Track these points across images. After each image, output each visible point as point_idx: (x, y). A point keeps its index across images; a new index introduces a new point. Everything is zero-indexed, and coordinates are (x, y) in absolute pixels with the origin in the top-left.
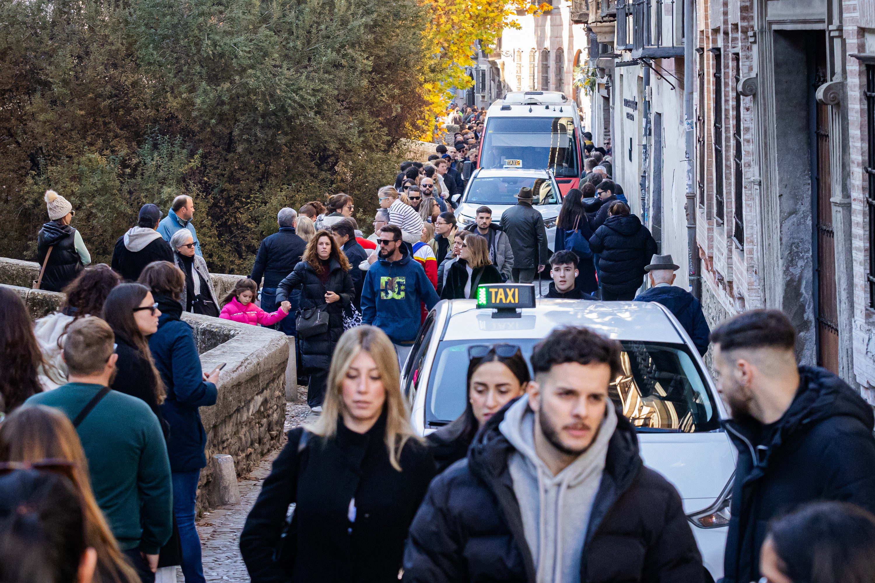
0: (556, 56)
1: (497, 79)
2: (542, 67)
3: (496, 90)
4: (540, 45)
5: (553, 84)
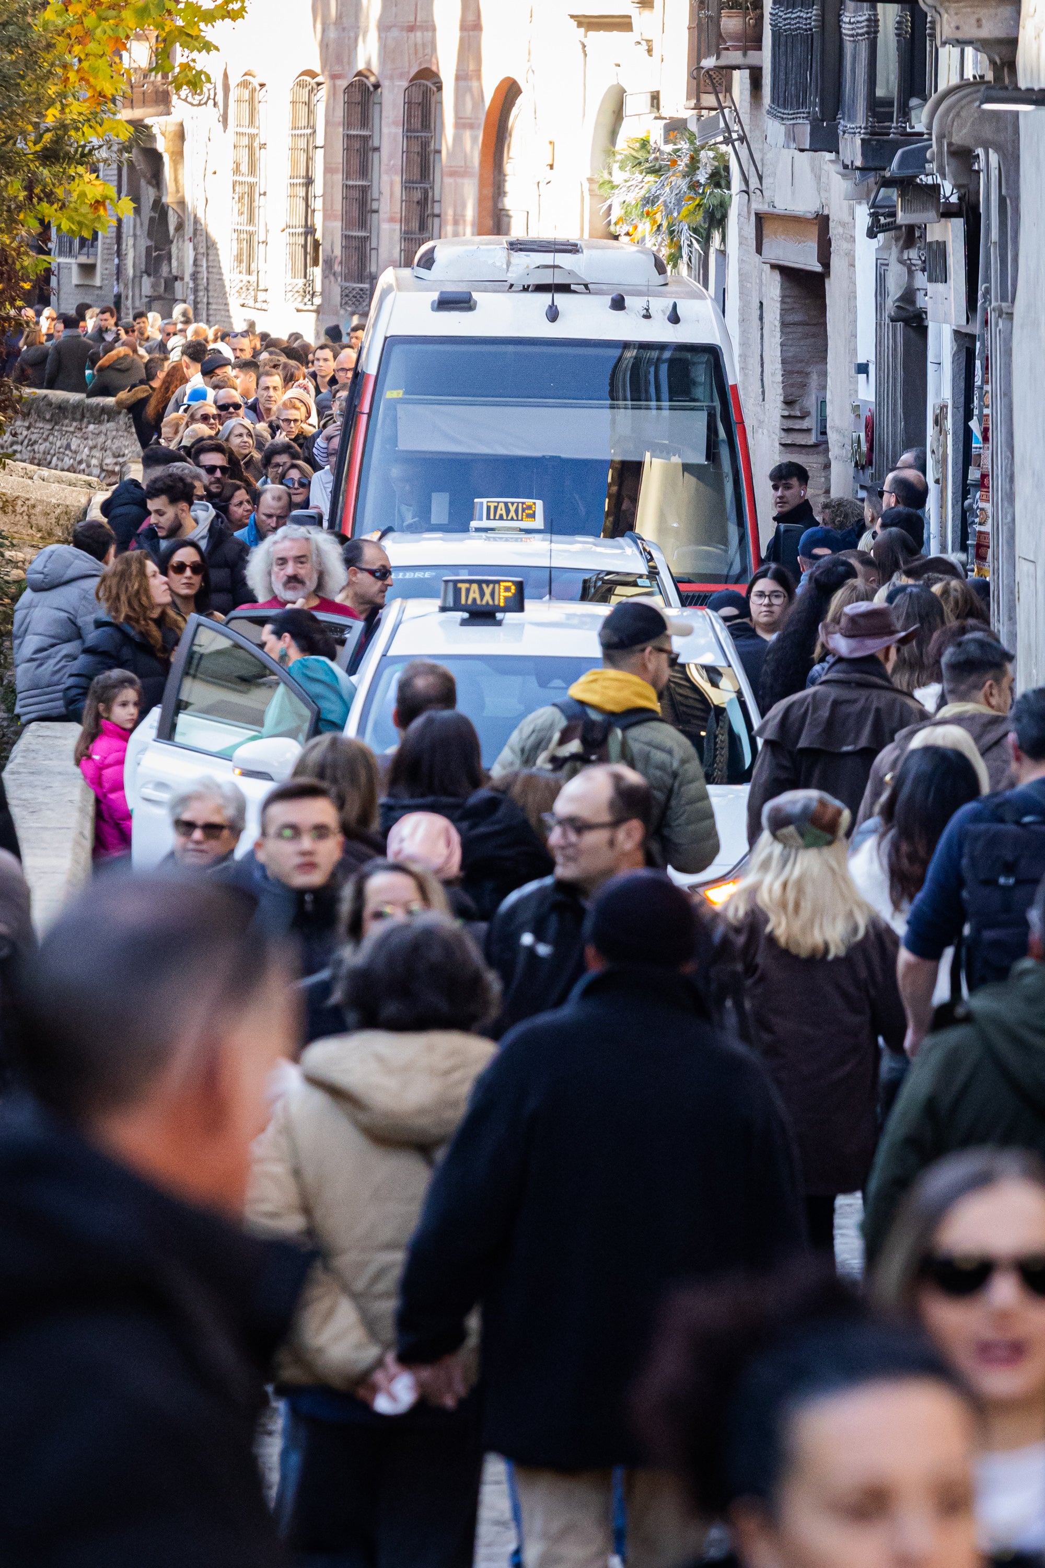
0: (409, 104)
1: (148, 193)
2: (347, 149)
3: (145, 243)
4: (339, 59)
5: (391, 220)
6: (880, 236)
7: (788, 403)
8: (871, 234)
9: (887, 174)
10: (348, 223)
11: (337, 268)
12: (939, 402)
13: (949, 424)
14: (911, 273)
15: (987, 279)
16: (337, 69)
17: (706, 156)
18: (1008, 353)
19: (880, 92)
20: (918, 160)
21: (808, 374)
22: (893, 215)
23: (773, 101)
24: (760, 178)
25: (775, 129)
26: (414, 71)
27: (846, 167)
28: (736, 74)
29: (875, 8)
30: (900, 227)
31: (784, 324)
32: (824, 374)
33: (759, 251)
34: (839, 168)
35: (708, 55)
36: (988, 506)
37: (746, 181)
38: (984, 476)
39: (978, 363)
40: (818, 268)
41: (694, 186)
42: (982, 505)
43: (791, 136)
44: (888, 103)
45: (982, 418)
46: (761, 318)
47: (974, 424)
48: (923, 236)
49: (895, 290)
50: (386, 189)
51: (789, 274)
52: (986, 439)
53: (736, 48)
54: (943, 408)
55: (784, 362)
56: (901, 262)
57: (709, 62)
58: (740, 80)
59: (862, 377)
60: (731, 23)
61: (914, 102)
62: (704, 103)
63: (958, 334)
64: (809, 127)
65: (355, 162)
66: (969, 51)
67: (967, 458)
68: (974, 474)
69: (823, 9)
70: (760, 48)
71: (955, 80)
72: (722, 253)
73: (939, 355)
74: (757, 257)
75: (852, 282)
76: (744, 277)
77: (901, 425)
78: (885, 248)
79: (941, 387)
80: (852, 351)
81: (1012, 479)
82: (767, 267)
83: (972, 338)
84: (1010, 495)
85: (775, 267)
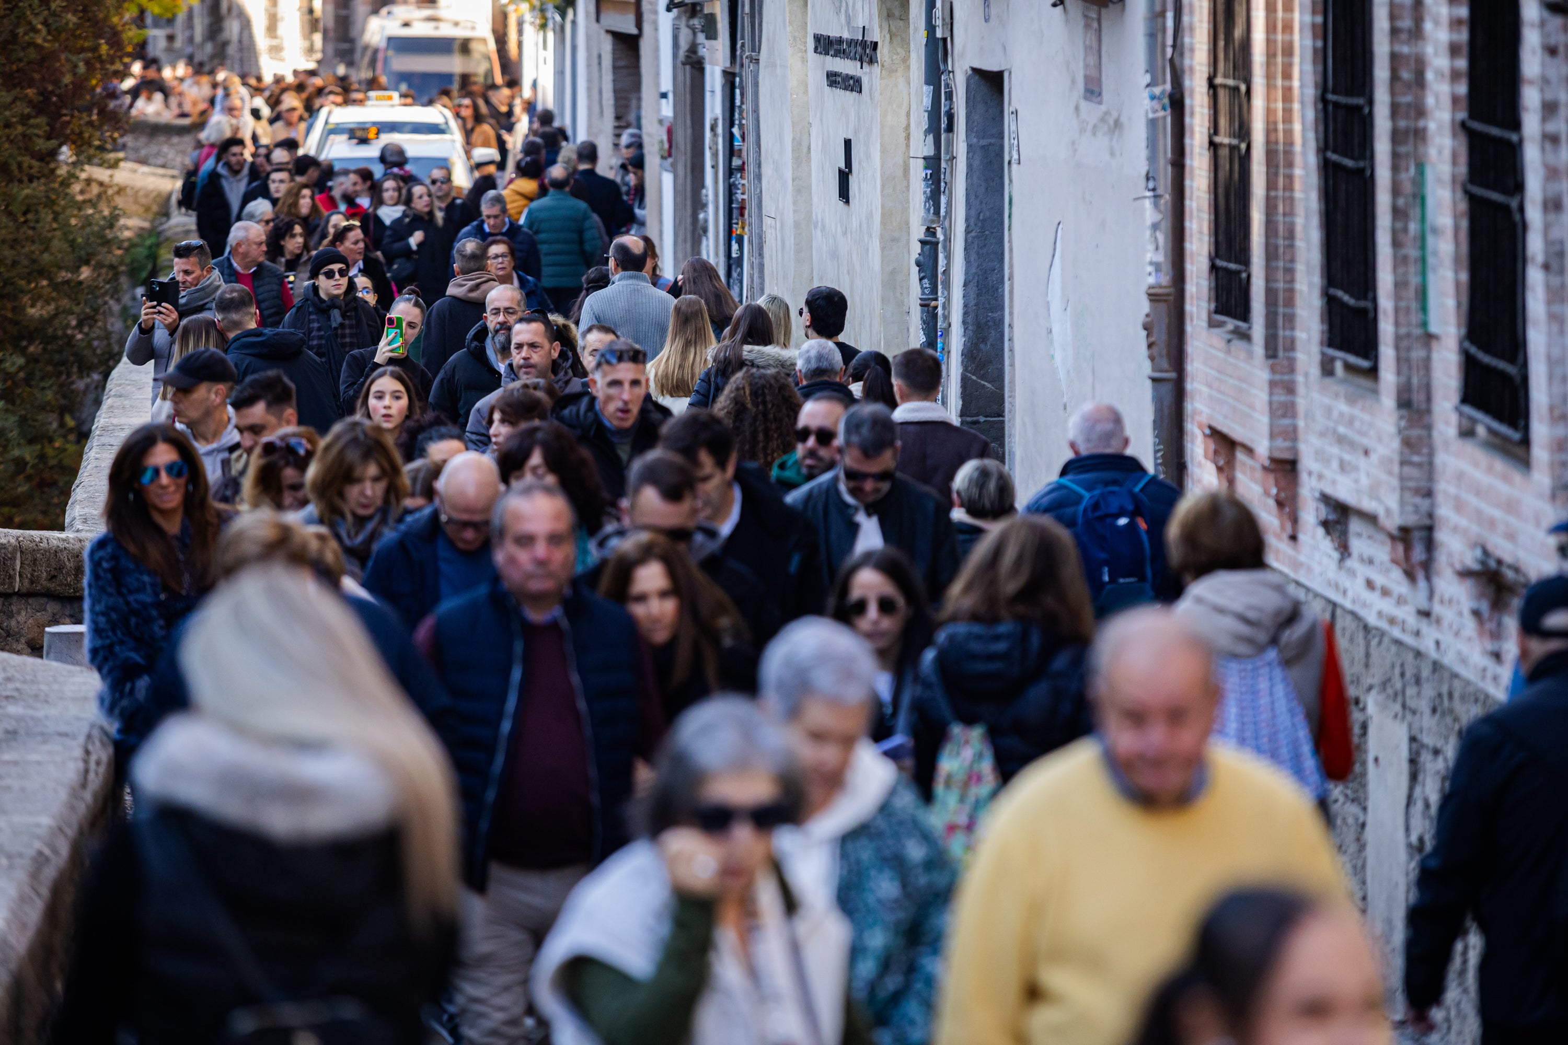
3: (207, 21)
6: (675, 11)
7: (618, 118)
8: (669, 9)
12: (714, 116)
13: (720, 130)
14: (694, 34)
15: (743, 38)
18: (756, 84)
21: (629, 100)
30: (687, 4)
31: (615, 68)
32: (639, 99)
33: (598, 20)
38: (742, 164)
39: (738, 91)
40: (634, 31)
42: (743, 182)
45: (741, 126)
46: (600, 64)
47: (735, 130)
48: (702, 10)
49: (684, 45)
51: (617, 36)
52: (743, 139)
54: (716, 120)
55: (615, 92)
56: (688, 26)
59: (664, 101)
63: (725, 73)
67: (731, 152)
68: (736, 162)
72: (574, 23)
73: (713, 86)
74: (595, 26)
75: (657, 40)
76: (588, 38)
77: (689, 131)
78: (678, 18)
79: (714, 107)
80: (657, 84)
81: (759, 165)
82: (603, 32)
83: (733, 75)
84: (759, 177)
85: (608, 31)
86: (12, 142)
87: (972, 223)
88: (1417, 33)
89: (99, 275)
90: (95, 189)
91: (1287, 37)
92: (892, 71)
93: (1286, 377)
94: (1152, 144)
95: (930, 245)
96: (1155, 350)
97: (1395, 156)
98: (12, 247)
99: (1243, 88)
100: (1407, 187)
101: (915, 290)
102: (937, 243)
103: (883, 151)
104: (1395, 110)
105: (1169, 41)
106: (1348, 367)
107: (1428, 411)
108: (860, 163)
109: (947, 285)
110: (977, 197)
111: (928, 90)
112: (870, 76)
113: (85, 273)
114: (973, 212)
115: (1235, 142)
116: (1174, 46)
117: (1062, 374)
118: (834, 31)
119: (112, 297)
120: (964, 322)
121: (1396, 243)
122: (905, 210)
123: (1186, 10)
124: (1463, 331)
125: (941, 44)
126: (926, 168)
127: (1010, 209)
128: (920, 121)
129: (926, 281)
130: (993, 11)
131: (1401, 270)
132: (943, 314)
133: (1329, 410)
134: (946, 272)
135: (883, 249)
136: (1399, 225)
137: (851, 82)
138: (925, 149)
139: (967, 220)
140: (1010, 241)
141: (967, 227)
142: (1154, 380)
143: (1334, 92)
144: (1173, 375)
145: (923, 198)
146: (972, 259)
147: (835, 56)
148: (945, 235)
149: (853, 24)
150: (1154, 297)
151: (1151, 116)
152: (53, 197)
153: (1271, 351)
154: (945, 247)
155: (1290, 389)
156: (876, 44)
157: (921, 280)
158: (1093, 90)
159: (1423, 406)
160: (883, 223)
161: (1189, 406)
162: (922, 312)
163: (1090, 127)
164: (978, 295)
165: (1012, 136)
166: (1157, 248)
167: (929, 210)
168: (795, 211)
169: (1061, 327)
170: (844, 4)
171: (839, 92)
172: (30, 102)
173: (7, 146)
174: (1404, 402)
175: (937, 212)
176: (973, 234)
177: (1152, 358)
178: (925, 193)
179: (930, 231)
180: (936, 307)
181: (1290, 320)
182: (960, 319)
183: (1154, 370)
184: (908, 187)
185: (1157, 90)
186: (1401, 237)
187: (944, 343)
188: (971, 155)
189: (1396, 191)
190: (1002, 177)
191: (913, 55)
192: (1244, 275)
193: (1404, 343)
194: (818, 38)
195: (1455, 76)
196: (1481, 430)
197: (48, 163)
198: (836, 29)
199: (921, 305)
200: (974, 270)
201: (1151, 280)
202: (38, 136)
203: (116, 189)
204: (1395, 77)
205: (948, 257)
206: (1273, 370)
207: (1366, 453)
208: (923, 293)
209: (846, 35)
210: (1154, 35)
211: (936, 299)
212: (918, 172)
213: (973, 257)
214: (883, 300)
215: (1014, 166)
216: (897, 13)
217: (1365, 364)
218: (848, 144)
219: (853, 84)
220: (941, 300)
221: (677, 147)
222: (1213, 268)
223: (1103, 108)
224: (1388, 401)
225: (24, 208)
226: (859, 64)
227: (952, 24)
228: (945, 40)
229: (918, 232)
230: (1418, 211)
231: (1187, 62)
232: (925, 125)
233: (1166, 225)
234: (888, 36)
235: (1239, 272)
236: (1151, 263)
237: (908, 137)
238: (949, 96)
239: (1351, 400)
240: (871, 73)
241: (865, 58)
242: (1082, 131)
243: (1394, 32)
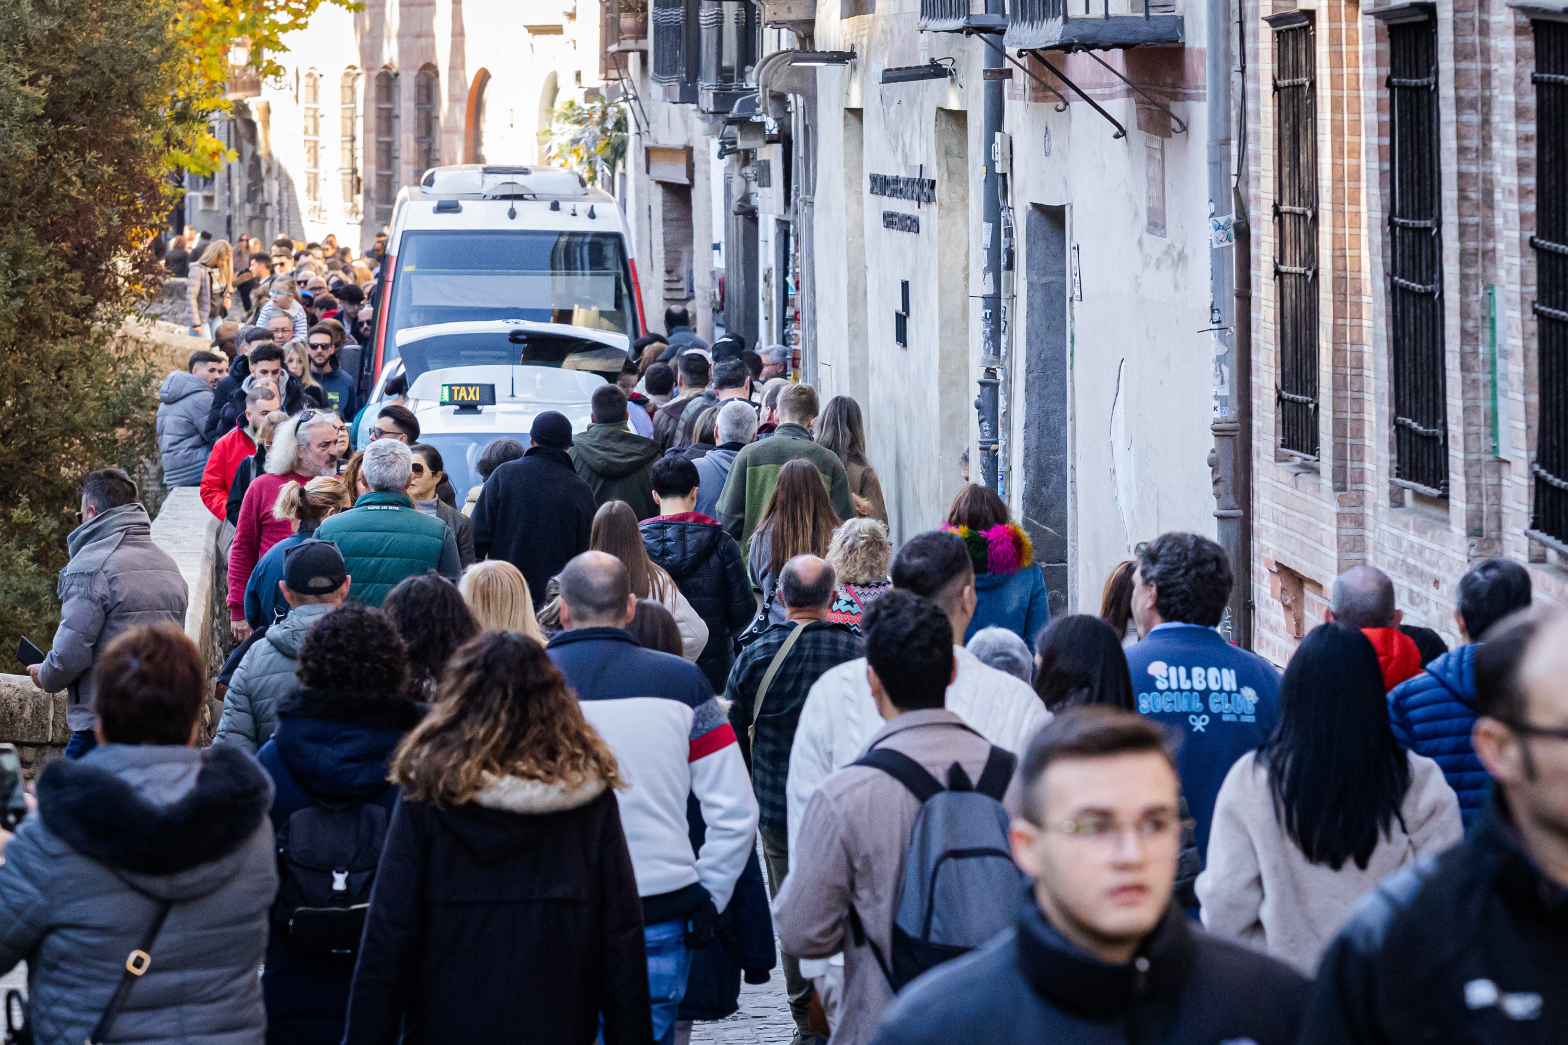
0: (418, 86)
1: (248, 149)
2: (378, 117)
3: (246, 181)
4: (371, 57)
5: (408, 163)
6: (727, 157)
7: (669, 272)
8: (721, 156)
9: (730, 116)
10: (379, 166)
11: (373, 195)
12: (767, 267)
13: (773, 280)
14: (747, 183)
15: (797, 182)
16: (370, 64)
17: (612, 110)
18: (811, 231)
19: (725, 63)
20: (751, 105)
21: (681, 252)
22: (735, 143)
23: (655, 70)
24: (648, 124)
25: (656, 90)
26: (421, 64)
27: (703, 112)
28: (631, 55)
29: (720, 6)
30: (738, 152)
31: (664, 220)
32: (691, 252)
33: (648, 172)
34: (699, 114)
35: (612, 43)
36: (799, 332)
37: (638, 126)
38: (797, 313)
39: (792, 239)
40: (686, 181)
41: (604, 131)
42: (795, 332)
43: (667, 93)
44: (730, 70)
45: (795, 275)
46: (650, 217)
47: (790, 279)
48: (754, 158)
49: (737, 194)
50: (404, 143)
51: (668, 187)
52: (797, 288)
53: (631, 38)
54: (769, 270)
55: (665, 245)
56: (741, 175)
57: (613, 48)
58: (633, 59)
59: (716, 252)
60: (627, 21)
61: (748, 68)
62: (610, 76)
63: (779, 222)
64: (678, 88)
65: (384, 125)
66: (784, 31)
67: (786, 301)
68: (790, 312)
69: (687, 8)
70: (645, 37)
71: (775, 50)
72: (623, 175)
73: (766, 236)
74: (646, 177)
75: (709, 190)
76: (638, 190)
77: (743, 283)
78: (730, 166)
79: (768, 257)
80: (710, 236)
81: (814, 312)
82: (653, 183)
83: (787, 223)
84: (814, 324)
85: (658, 182)
86: (45, 297)
87: (1033, 363)
88: (1485, 152)
89: (135, 433)
90: (131, 347)
91: (1354, 162)
92: (950, 210)
93: (1354, 510)
94: (1217, 275)
95: (990, 386)
96: (1220, 486)
97: (1463, 277)
98: (46, 405)
99: (1309, 214)
100: (1476, 310)
101: (974, 433)
102: (997, 385)
103: (942, 291)
104: (1463, 230)
105: (1234, 170)
106: (1418, 496)
107: (1500, 539)
108: (917, 306)
109: (1008, 428)
110: (1037, 336)
111: (987, 228)
112: (928, 215)
113: (121, 433)
114: (1034, 352)
115: (1303, 270)
116: (1239, 175)
117: (1126, 516)
118: (890, 173)
119: (147, 456)
120: (1025, 465)
121: (1465, 368)
122: (965, 352)
123: (1251, 139)
124: (1534, 454)
125: (1000, 179)
126: (986, 307)
127: (1072, 347)
128: (979, 259)
129: (985, 423)
130: (1054, 144)
131: (1471, 395)
132: (1004, 458)
133: (1399, 541)
134: (1007, 414)
135: (941, 393)
136: (1468, 349)
137: (909, 222)
138: (985, 288)
139: (1027, 359)
140: (1072, 381)
141: (1028, 367)
142: (1220, 517)
143: (1402, 217)
144: (1240, 512)
145: (982, 339)
146: (1033, 400)
147: (892, 195)
148: (1005, 376)
149: (910, 163)
150: (1220, 433)
151: (1215, 246)
152: (88, 353)
153: (1340, 484)
154: (1005, 388)
155: (1359, 522)
156: (934, 182)
157: (980, 422)
158: (1156, 224)
159: (1494, 534)
160: (942, 366)
161: (1256, 545)
162: (982, 455)
163: (1154, 261)
164: (1041, 436)
165: (1074, 271)
166: (1222, 382)
167: (988, 351)
168: (851, 358)
169: (1125, 468)
170: (901, 143)
171: (896, 234)
172: (64, 257)
173: (40, 300)
174: (1474, 531)
175: (997, 352)
176: (1035, 374)
177: (1218, 496)
178: (984, 332)
179: (990, 372)
180: (996, 451)
181: (1359, 450)
182: (1021, 462)
183: (1219, 508)
184: (967, 329)
185: (1222, 220)
186: (1470, 359)
187: (1005, 487)
188: (1031, 293)
189: (1465, 314)
190: (1063, 316)
191: (972, 193)
192: (1311, 406)
193: (1476, 469)
194: (874, 179)
195: (1523, 193)
196: (1552, 555)
197: (83, 320)
198: (893, 169)
199: (981, 449)
200: (1035, 411)
201: (1217, 415)
202: (74, 291)
203: (151, 347)
204: (1462, 197)
205: (1009, 399)
206: (1341, 503)
207: (1436, 583)
208: (983, 436)
209: (903, 175)
210: (1218, 163)
211: (996, 443)
212: (978, 311)
213: (1034, 398)
214: (941, 446)
215: (1076, 303)
216: (955, 150)
217: (1436, 492)
218: (905, 285)
219: (911, 225)
220: (1002, 443)
221: (730, 300)
222: (1280, 399)
223: (1167, 241)
224: (1458, 529)
225: (57, 365)
226: (916, 203)
227: (1011, 159)
228: (1004, 175)
229: (977, 373)
230: (1488, 333)
231: (1252, 191)
232: (984, 263)
233: (1233, 358)
234: (946, 174)
235: (1307, 403)
236: (1216, 397)
237: (967, 278)
238: (1009, 232)
239: (1420, 531)
240: (928, 212)
241: (923, 198)
242: (1146, 265)
243: (1462, 151)
